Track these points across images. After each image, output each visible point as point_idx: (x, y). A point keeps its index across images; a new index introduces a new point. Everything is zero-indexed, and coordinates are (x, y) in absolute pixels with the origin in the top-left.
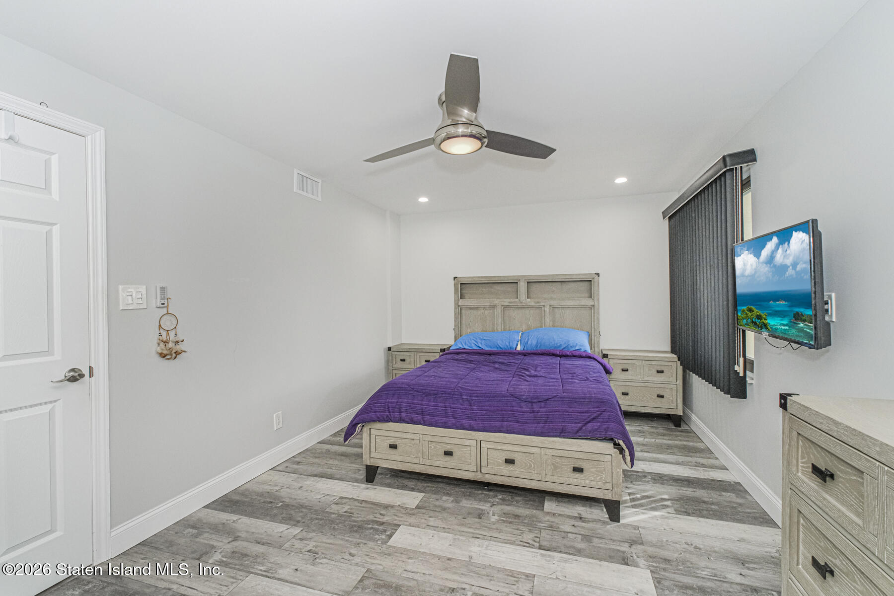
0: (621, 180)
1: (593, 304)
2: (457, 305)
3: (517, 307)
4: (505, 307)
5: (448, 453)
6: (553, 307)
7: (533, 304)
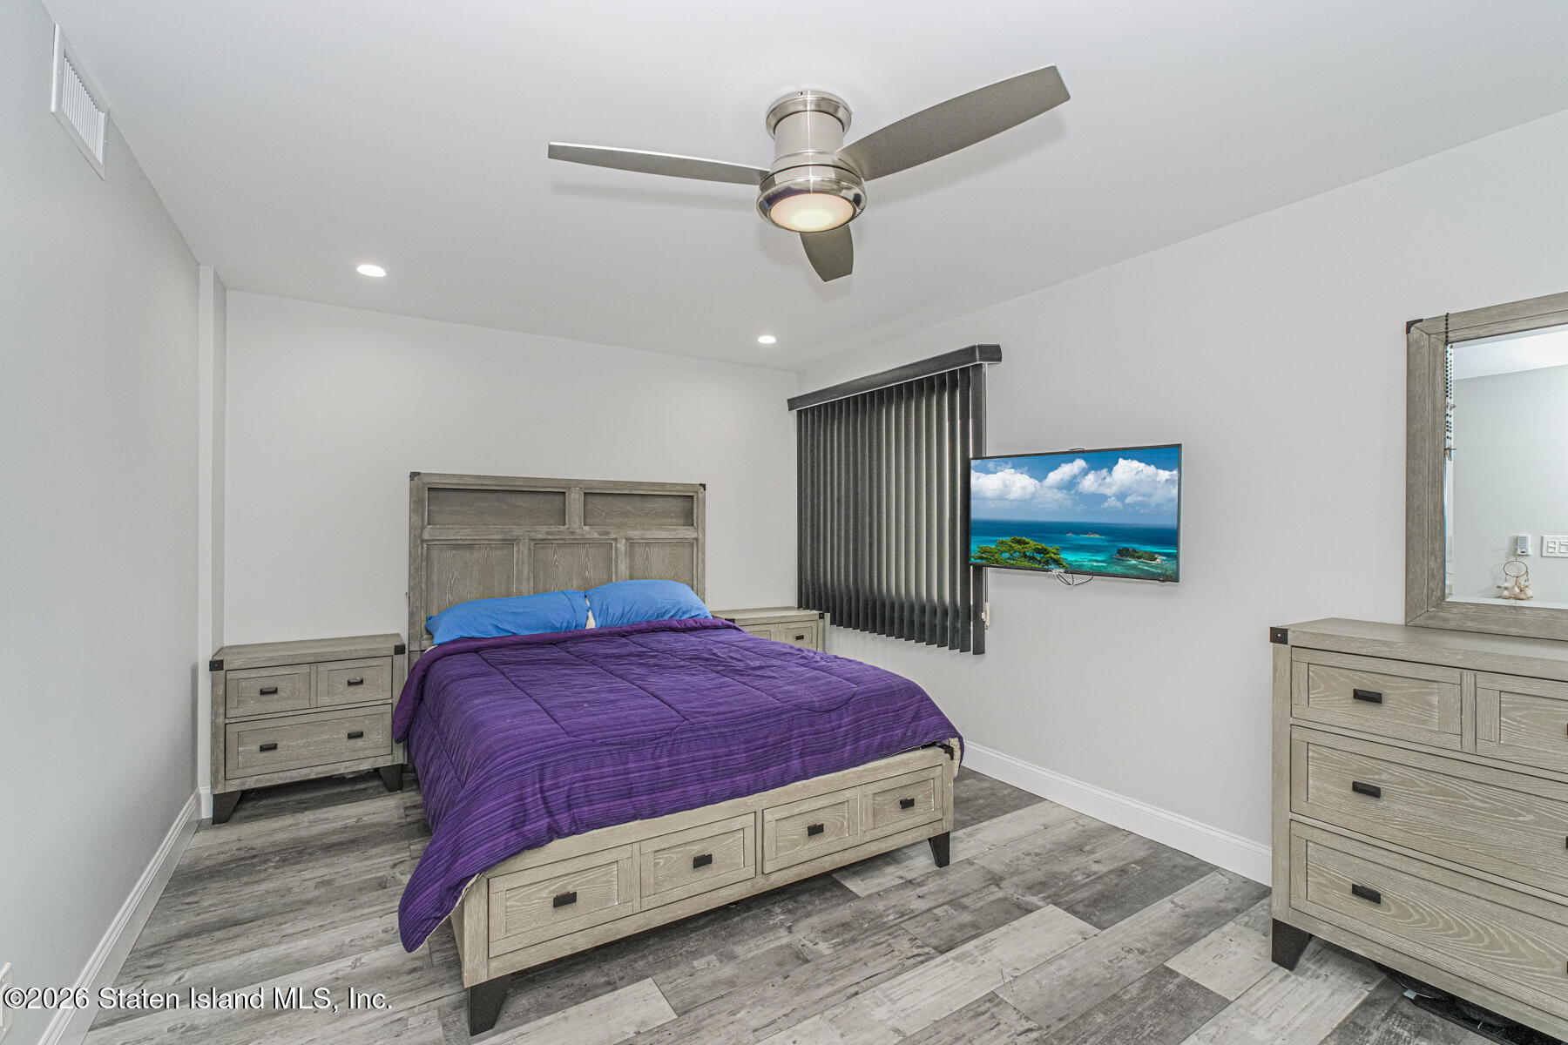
0: (767, 340)
1: (694, 535)
2: (417, 539)
3: (562, 542)
4: (539, 543)
5: (702, 861)
6: (631, 543)
7: (596, 536)
